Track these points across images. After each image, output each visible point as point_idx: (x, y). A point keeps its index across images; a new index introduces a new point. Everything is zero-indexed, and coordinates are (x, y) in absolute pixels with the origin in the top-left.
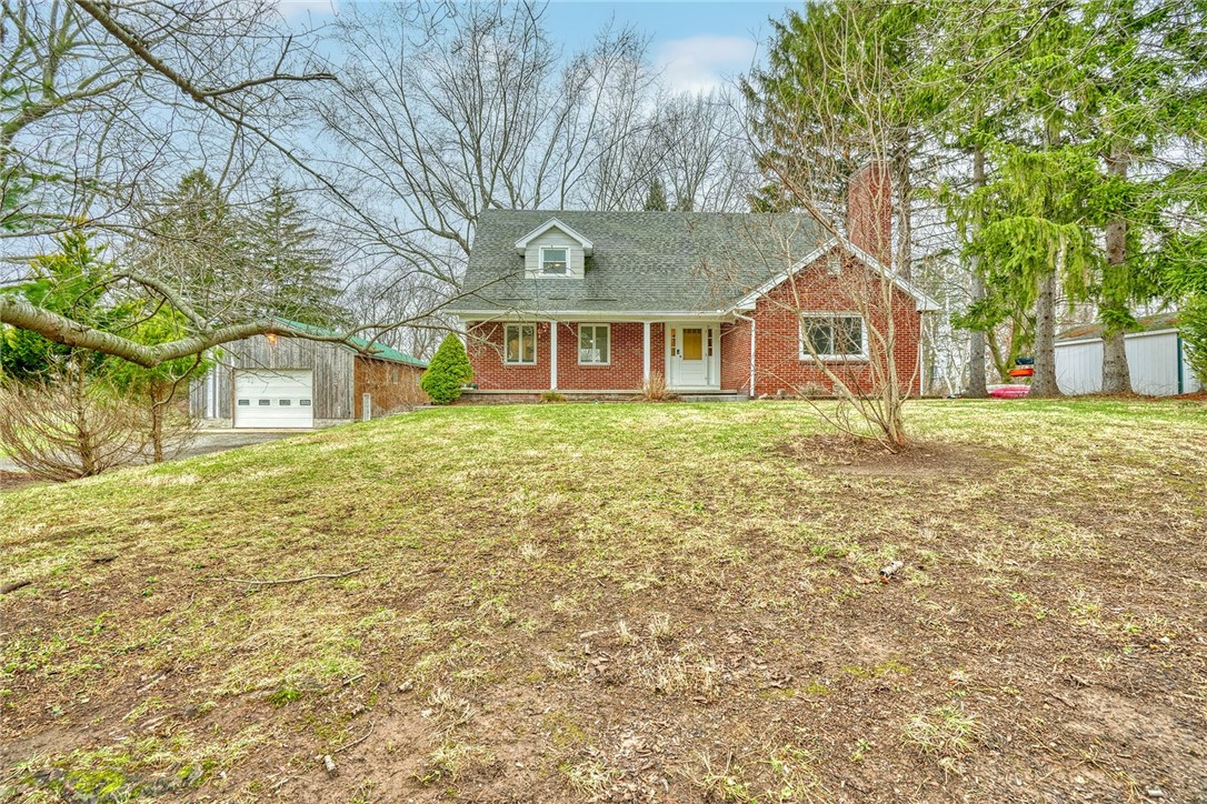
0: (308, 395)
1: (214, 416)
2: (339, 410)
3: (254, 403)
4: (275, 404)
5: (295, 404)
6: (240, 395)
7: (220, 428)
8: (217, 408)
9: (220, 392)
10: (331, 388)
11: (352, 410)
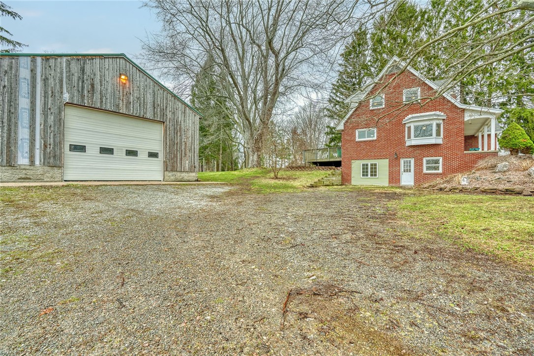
0: (158, 147)
1: (32, 162)
2: (187, 164)
3: (93, 151)
4: (120, 154)
5: (143, 155)
6: (72, 138)
7: (41, 180)
8: (38, 153)
9: (45, 131)
10: (181, 143)
11: (197, 164)
